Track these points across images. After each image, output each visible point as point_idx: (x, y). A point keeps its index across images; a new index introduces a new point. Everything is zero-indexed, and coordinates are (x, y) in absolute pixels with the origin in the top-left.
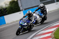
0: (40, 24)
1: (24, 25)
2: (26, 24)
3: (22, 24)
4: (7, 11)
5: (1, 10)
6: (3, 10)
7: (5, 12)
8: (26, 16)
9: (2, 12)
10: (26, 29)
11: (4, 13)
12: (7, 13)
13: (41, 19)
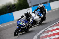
0: (39, 24)
1: (22, 25)
2: (24, 24)
3: (20, 24)
4: (15, 7)
5: (10, 6)
6: (11, 6)
7: (14, 8)
8: (24, 16)
9: (10, 8)
10: (24, 29)
11: (13, 10)
12: (15, 9)
13: (40, 19)
